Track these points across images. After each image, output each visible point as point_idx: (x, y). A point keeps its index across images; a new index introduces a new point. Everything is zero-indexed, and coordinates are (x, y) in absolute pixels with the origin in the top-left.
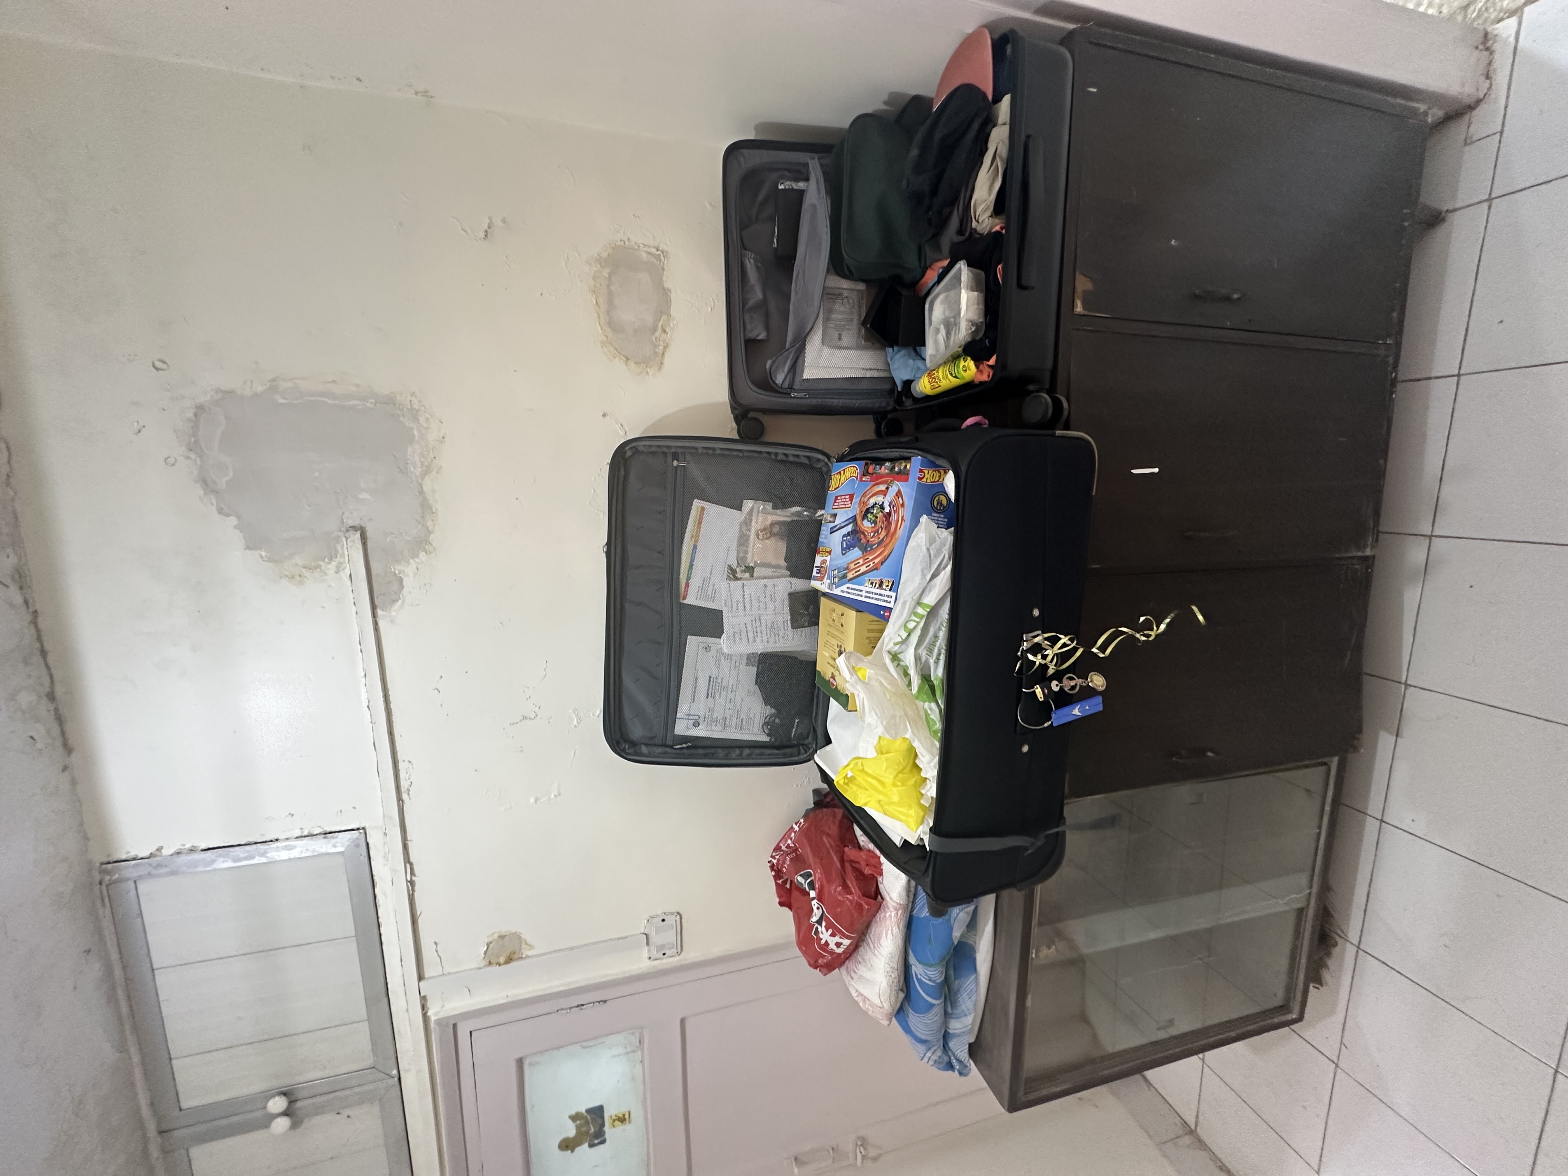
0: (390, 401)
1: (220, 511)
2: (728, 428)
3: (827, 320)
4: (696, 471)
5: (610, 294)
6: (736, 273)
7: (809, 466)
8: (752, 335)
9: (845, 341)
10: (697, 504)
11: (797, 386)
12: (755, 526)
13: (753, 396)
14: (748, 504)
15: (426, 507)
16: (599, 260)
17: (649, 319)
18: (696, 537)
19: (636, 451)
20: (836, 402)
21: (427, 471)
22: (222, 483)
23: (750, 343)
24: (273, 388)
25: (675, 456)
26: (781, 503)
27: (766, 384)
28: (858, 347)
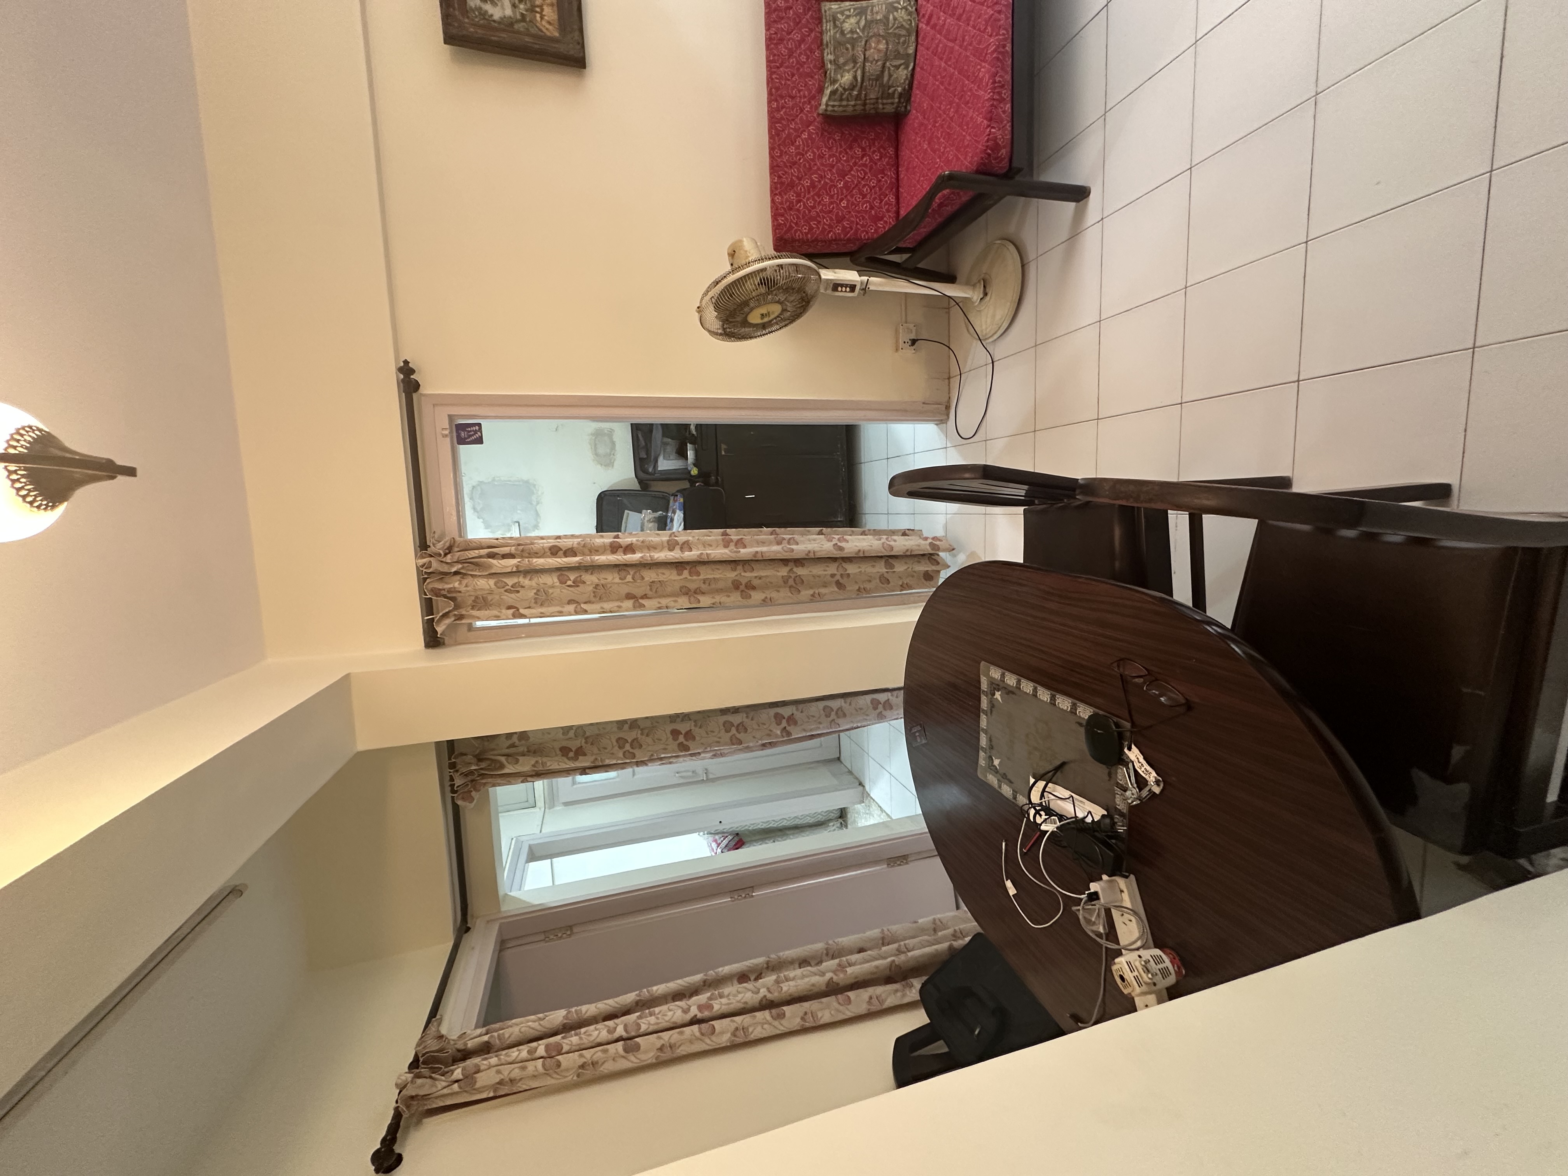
0: (527, 482)
1: (478, 518)
2: (637, 486)
3: (664, 452)
4: (625, 501)
5: (595, 445)
6: (635, 438)
7: (664, 498)
8: (641, 456)
9: (671, 458)
10: (626, 511)
11: (657, 472)
12: (646, 519)
13: (642, 475)
14: (644, 511)
15: (538, 515)
16: (592, 434)
17: (608, 451)
18: (626, 523)
19: (605, 495)
20: (672, 476)
21: (538, 503)
22: (478, 509)
23: (641, 459)
24: (494, 480)
25: (618, 496)
26: (654, 511)
27: (646, 472)
28: (676, 459)
